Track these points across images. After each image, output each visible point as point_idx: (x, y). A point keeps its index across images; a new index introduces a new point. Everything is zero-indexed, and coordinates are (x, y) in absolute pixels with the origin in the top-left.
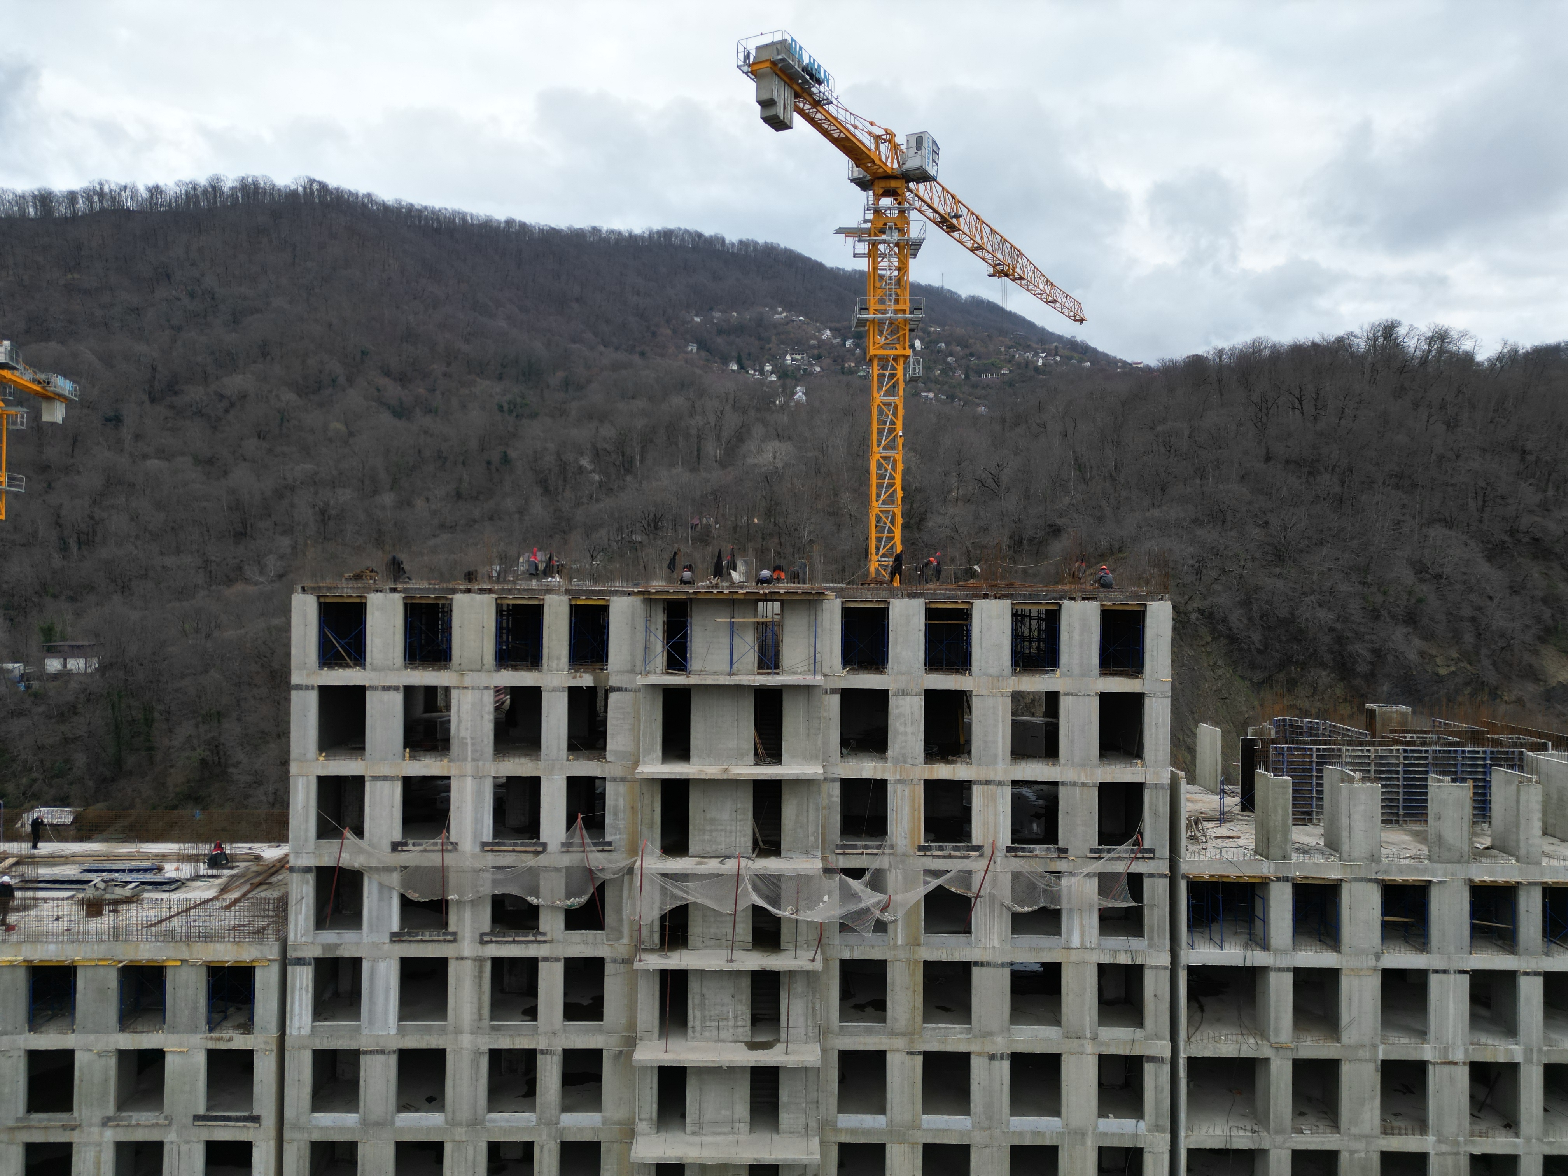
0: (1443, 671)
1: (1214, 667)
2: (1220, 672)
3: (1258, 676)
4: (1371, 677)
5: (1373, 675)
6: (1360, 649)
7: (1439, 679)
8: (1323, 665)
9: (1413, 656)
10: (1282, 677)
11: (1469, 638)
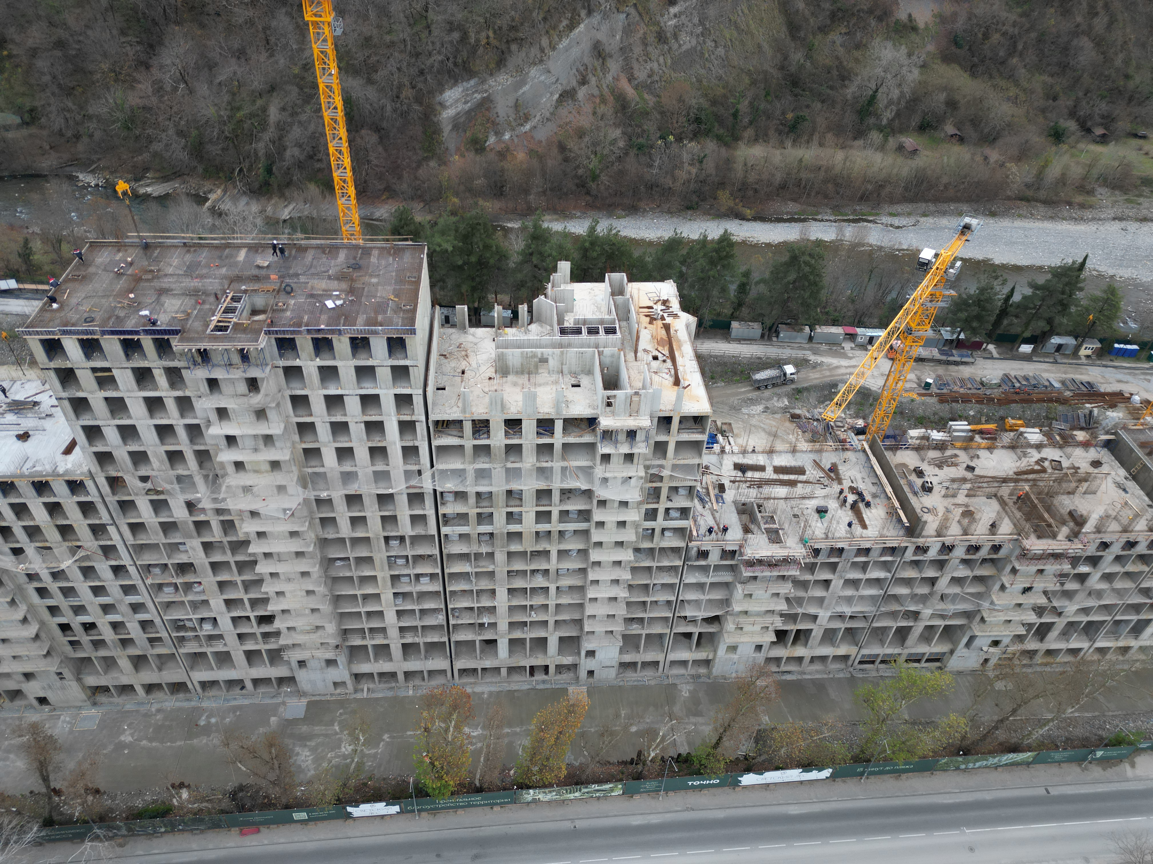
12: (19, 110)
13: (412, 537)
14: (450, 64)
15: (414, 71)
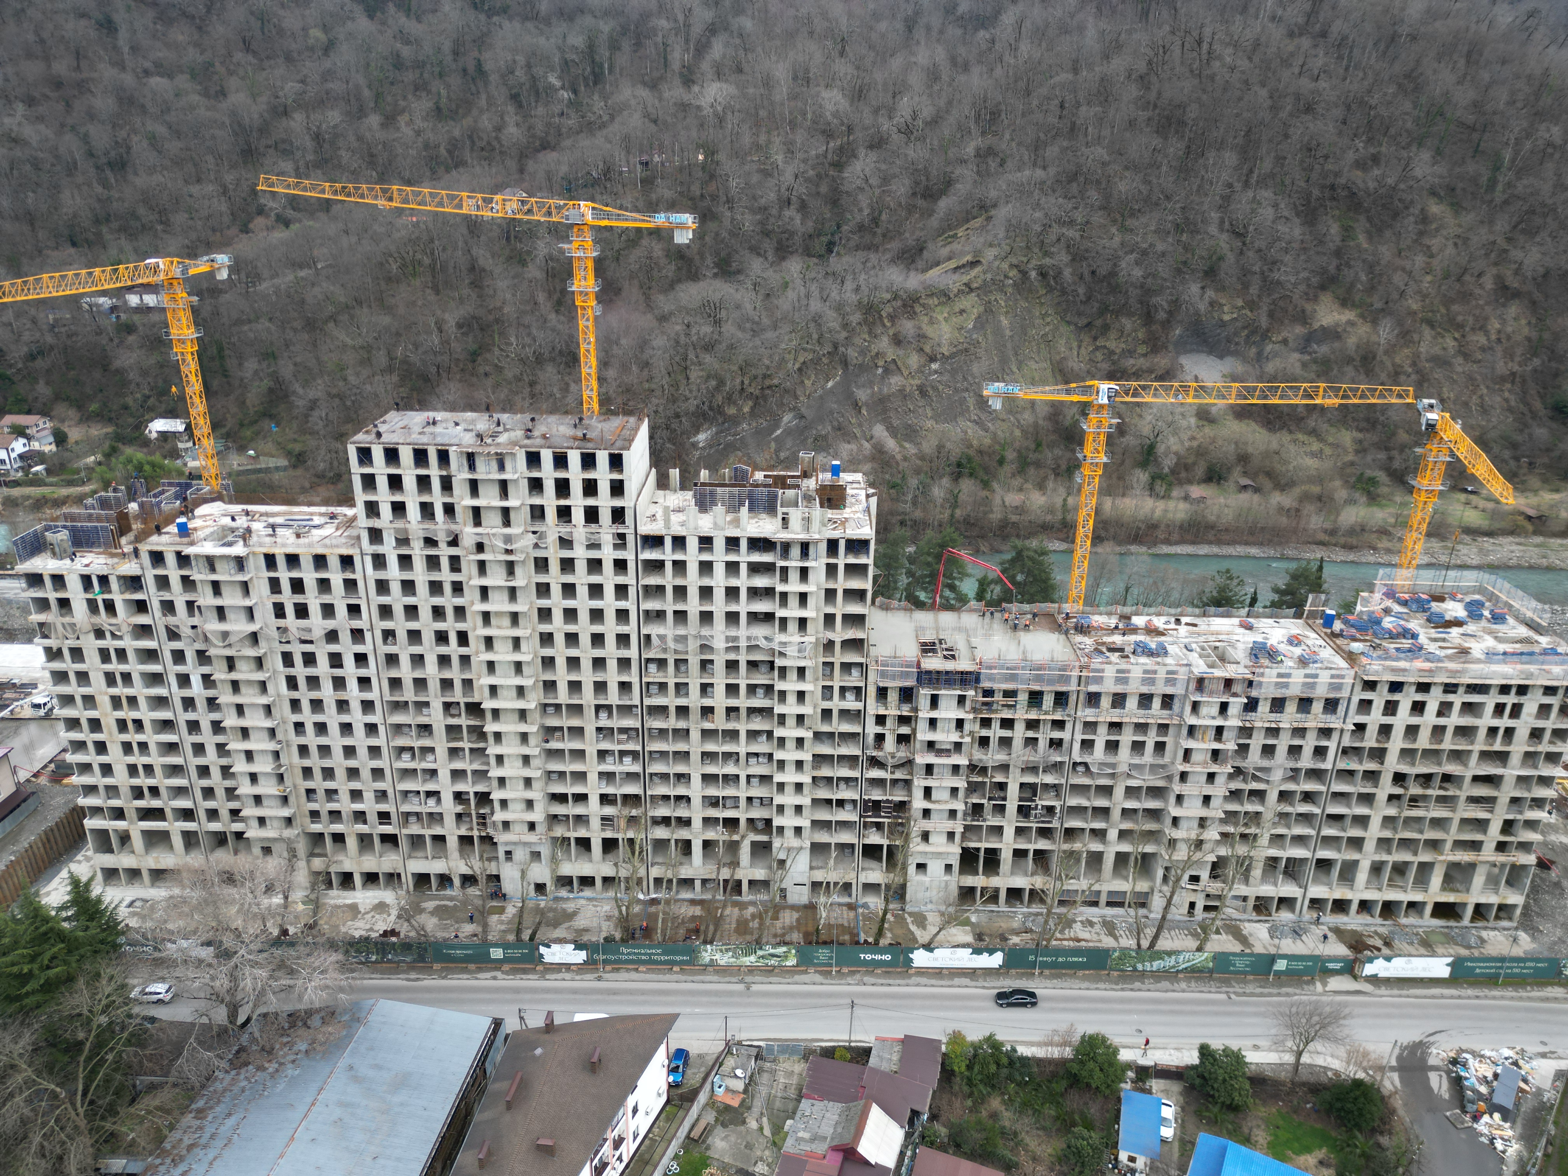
0: (1226, 318)
1: (1043, 316)
2: (1048, 319)
3: (1082, 322)
4: (1167, 324)
5: (1169, 321)
6: (1161, 301)
7: (1223, 324)
8: (1130, 315)
9: (1202, 307)
10: (1099, 322)
11: (1254, 290)
12: (289, 454)
13: (619, 707)
14: (706, 408)
15: (670, 413)
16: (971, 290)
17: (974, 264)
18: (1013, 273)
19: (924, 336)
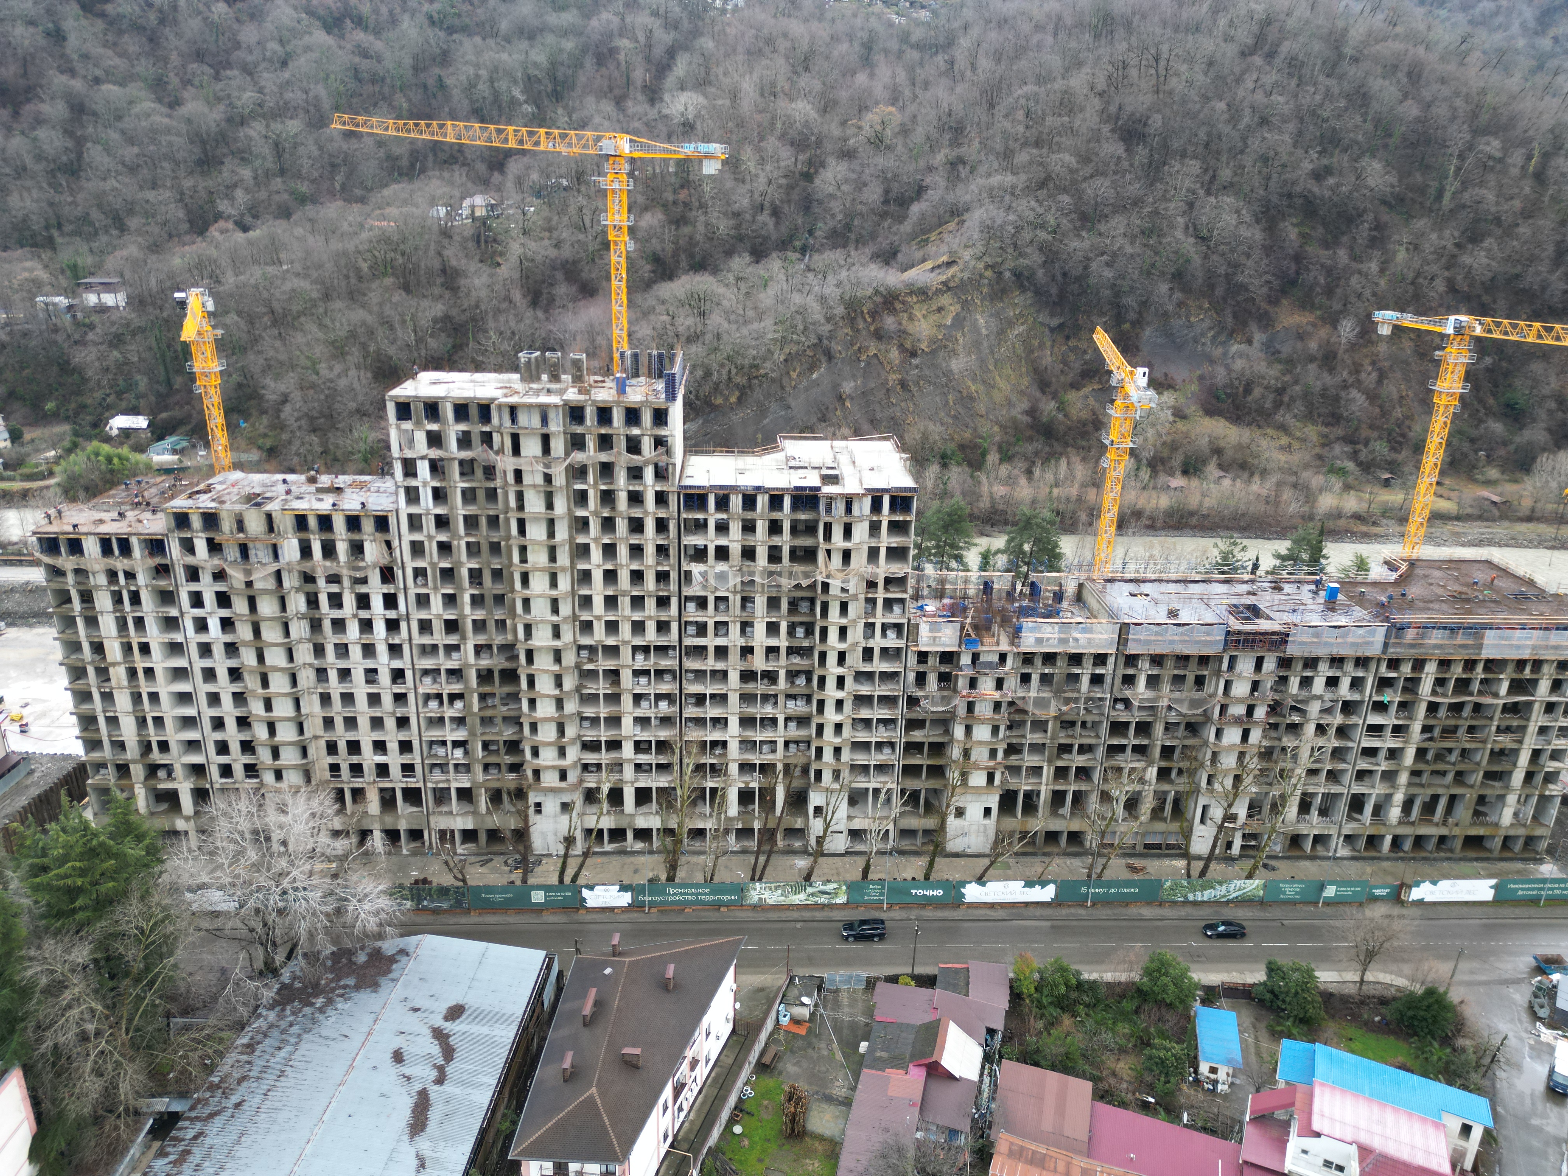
3: (1055, 322)
4: (1138, 323)
6: (1129, 301)
7: (1190, 325)
9: (1171, 307)
11: (1219, 293)
13: (656, 647)
16: (949, 289)
17: (949, 264)
18: (989, 273)
19: (904, 332)
